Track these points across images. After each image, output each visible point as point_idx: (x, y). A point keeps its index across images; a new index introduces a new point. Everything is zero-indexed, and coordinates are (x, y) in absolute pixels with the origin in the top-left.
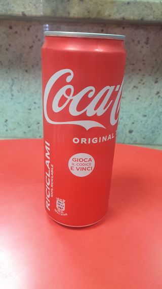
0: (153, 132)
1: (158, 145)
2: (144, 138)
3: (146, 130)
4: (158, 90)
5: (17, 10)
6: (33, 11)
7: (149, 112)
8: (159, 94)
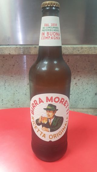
0: (76, 102)
1: (79, 108)
2: (72, 105)
3: (72, 101)
4: (76, 82)
5: (6, 53)
6: (14, 52)
7: (72, 92)
8: (76, 84)
